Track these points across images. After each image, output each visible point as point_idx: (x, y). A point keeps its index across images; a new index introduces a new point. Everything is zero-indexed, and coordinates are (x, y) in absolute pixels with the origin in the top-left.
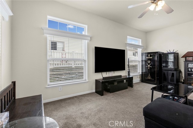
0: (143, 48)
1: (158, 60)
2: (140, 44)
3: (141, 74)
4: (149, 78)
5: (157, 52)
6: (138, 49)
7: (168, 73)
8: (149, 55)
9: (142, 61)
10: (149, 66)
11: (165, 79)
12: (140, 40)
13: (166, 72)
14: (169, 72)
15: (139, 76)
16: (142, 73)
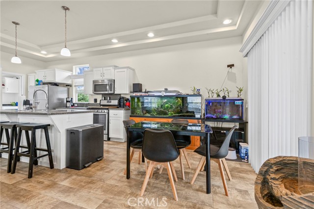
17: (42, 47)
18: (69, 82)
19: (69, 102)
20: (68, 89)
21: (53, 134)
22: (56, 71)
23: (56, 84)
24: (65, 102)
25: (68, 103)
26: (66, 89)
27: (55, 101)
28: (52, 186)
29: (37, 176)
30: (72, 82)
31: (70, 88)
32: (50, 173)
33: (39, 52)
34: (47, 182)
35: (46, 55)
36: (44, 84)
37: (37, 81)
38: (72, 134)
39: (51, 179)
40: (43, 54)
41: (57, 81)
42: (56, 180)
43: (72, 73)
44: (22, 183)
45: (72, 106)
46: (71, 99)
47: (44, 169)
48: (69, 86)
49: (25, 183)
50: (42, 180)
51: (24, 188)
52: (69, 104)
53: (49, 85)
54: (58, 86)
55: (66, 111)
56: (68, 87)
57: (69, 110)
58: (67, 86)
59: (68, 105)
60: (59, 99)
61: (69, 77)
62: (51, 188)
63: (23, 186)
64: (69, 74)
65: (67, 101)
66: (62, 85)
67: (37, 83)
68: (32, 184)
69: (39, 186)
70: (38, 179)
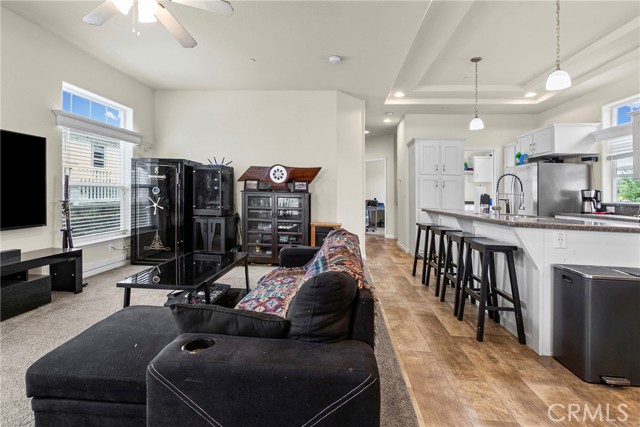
0: (139, 140)
1: (181, 185)
2: (130, 127)
3: (130, 235)
4: (157, 245)
5: (181, 161)
6: (122, 143)
7: (207, 224)
8: (156, 169)
9: (135, 187)
10: (155, 205)
11: (201, 244)
12: (130, 112)
13: (202, 221)
14: (211, 220)
15: (120, 246)
16: (134, 230)
17: (525, 84)
18: (589, 150)
19: (590, 199)
20: (589, 169)
21: (525, 270)
22: (556, 129)
23: (557, 159)
24: (581, 199)
25: (586, 203)
26: (582, 167)
27: (557, 198)
28: (512, 379)
29: (491, 344)
30: (600, 147)
31: (595, 165)
32: (514, 350)
33: (521, 96)
34: (502, 365)
35: (535, 98)
36: (532, 160)
37: (519, 156)
38: (567, 280)
39: (513, 363)
40: (530, 98)
41: (559, 150)
42: (521, 372)
43: (601, 126)
44: (466, 342)
45: (598, 211)
46: (597, 192)
47: (507, 337)
48: (590, 159)
49: (470, 344)
50: (496, 356)
51: (466, 353)
52: (588, 207)
53: (541, 163)
54: (562, 162)
55: (583, 222)
56: (589, 162)
57: (589, 222)
58: (584, 159)
59: (587, 209)
60: (565, 193)
61: (591, 138)
62: (506, 380)
63: (466, 349)
64: (591, 128)
65: (584, 199)
66: (574, 160)
67: (518, 160)
68: (478, 353)
69: (488, 364)
70: (491, 350)
